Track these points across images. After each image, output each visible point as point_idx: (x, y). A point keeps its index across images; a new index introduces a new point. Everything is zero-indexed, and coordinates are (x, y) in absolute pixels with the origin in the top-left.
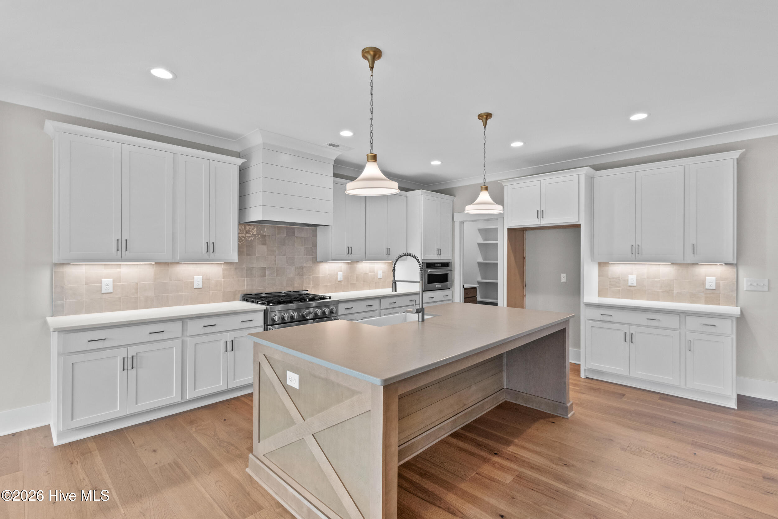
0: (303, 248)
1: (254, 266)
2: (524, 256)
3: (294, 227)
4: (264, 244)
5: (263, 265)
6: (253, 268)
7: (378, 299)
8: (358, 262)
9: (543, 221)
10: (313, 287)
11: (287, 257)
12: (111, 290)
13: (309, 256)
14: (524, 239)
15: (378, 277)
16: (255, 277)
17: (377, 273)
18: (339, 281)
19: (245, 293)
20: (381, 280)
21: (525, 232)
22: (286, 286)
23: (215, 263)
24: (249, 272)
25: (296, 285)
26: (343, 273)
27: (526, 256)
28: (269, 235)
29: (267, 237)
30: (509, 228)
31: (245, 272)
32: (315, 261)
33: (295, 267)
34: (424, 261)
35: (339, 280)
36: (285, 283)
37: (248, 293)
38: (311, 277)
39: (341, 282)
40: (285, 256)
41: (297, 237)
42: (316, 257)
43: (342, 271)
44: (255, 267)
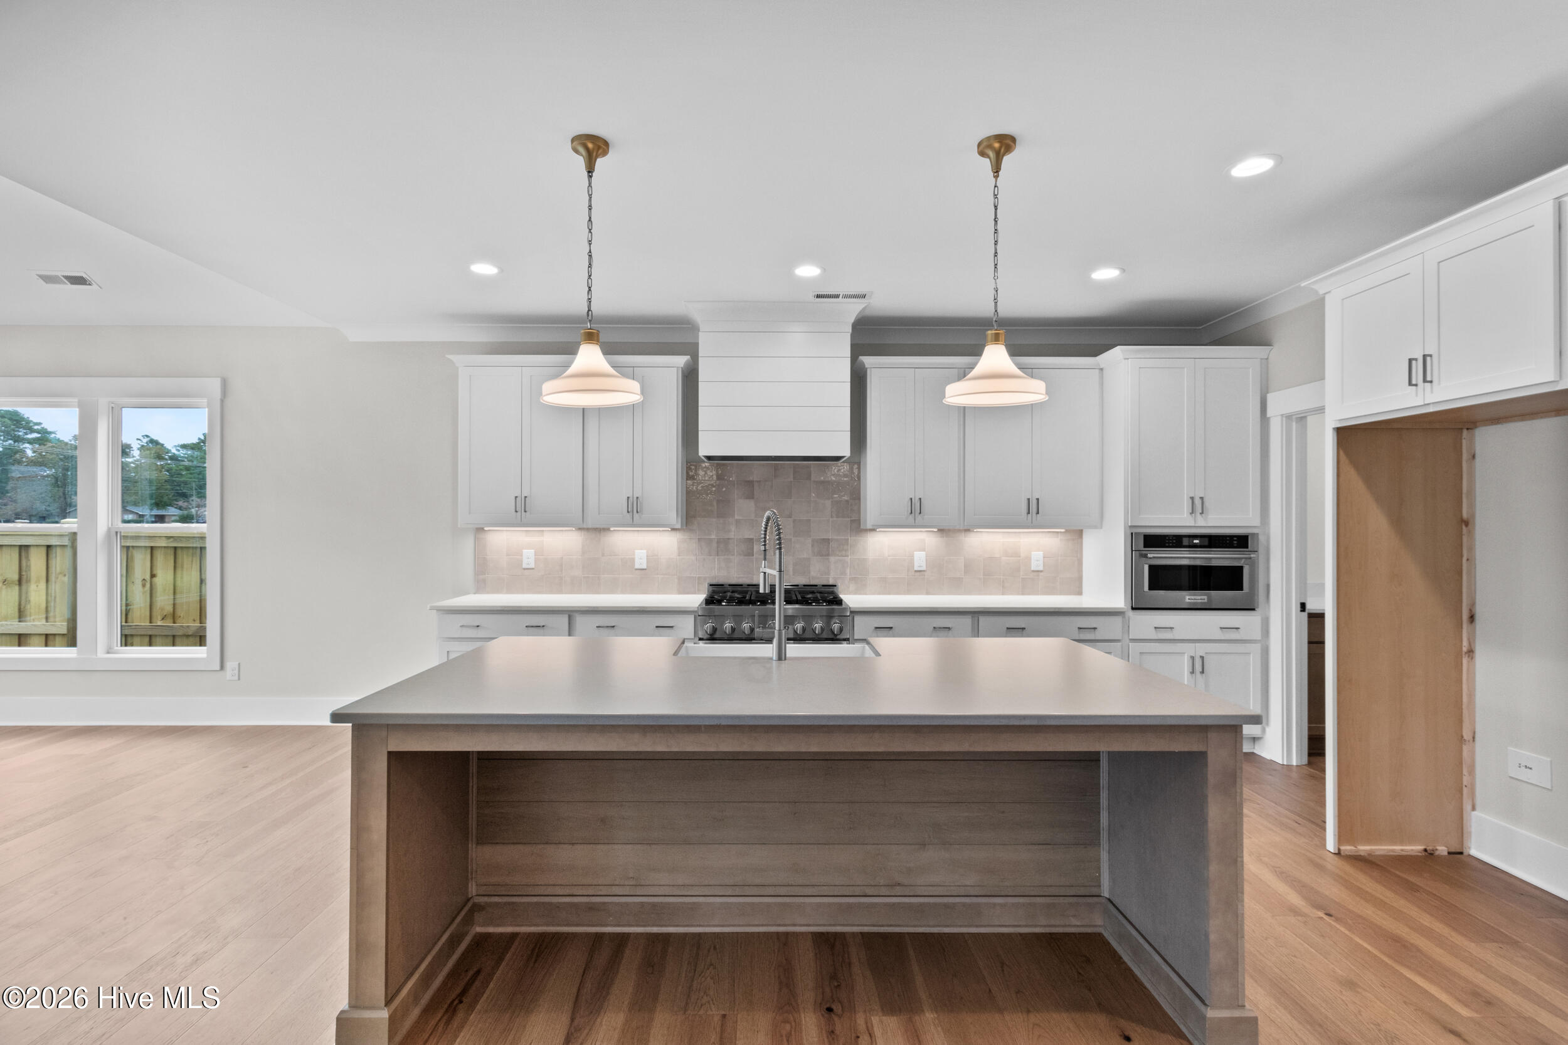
0: (828, 503)
1: (732, 535)
2: (1465, 515)
3: (811, 464)
4: (750, 496)
5: (748, 534)
6: (729, 539)
7: (970, 616)
8: (967, 530)
9: (1432, 392)
10: (852, 579)
11: (794, 521)
12: (532, 566)
13: (843, 517)
14: (1465, 456)
15: (1031, 568)
16: (733, 555)
17: (1029, 558)
18: (916, 571)
19: (714, 582)
20: (1041, 574)
21: (1465, 432)
22: (793, 575)
23: (663, 531)
24: (722, 546)
25: (813, 574)
26: (926, 554)
27: (1473, 516)
28: (760, 481)
29: (756, 485)
30: (1339, 425)
31: (715, 545)
32: (857, 526)
33: (813, 541)
34: (1134, 531)
35: (916, 569)
36: (791, 569)
37: (721, 581)
38: (848, 559)
39: (923, 573)
40: (791, 517)
41: (816, 482)
42: (860, 520)
43: (924, 550)
44: (732, 537)
